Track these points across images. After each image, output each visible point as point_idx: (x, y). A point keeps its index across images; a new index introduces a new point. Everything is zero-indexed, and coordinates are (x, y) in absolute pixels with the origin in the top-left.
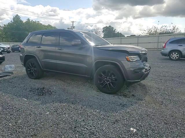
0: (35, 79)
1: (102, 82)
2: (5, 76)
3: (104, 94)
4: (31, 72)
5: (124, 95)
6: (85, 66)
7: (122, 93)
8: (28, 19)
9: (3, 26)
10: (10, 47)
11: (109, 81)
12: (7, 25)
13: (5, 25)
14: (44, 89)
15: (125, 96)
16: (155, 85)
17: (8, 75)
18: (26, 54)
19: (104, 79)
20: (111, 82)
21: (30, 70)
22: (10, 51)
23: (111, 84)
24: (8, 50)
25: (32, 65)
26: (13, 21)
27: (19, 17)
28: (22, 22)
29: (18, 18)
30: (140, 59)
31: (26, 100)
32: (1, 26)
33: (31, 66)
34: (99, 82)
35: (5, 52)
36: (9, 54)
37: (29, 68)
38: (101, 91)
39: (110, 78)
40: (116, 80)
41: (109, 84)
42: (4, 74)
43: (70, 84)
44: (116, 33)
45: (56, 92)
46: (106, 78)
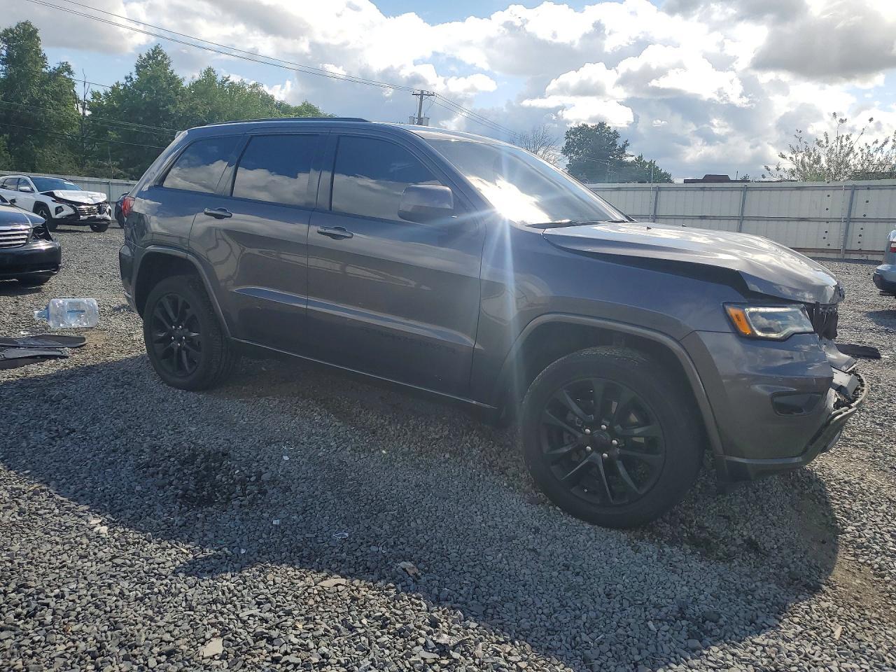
0: (189, 388)
1: (565, 450)
2: (34, 359)
3: (575, 521)
4: (172, 349)
5: (695, 542)
6: (469, 341)
7: (682, 521)
8: (209, 72)
9: (89, 97)
10: (105, 202)
11: (607, 447)
12: (106, 94)
13: (96, 95)
14: (227, 463)
15: (704, 546)
16: (871, 477)
17: (55, 357)
18: (151, 248)
19: (580, 430)
20: (620, 457)
21: (166, 340)
22: (105, 219)
23: (622, 469)
24: (98, 216)
25: (176, 315)
26: (135, 77)
27: (164, 57)
28: (179, 82)
29: (159, 63)
30: (811, 329)
31: (104, 529)
32: (81, 98)
33: (171, 314)
34: (546, 448)
35: (84, 223)
36: (96, 236)
37: (163, 329)
38: (555, 503)
39: (618, 428)
40: (651, 445)
41: (609, 464)
42: (37, 348)
43: (374, 432)
44: (630, 159)
45: (288, 489)
46: (589, 425)
